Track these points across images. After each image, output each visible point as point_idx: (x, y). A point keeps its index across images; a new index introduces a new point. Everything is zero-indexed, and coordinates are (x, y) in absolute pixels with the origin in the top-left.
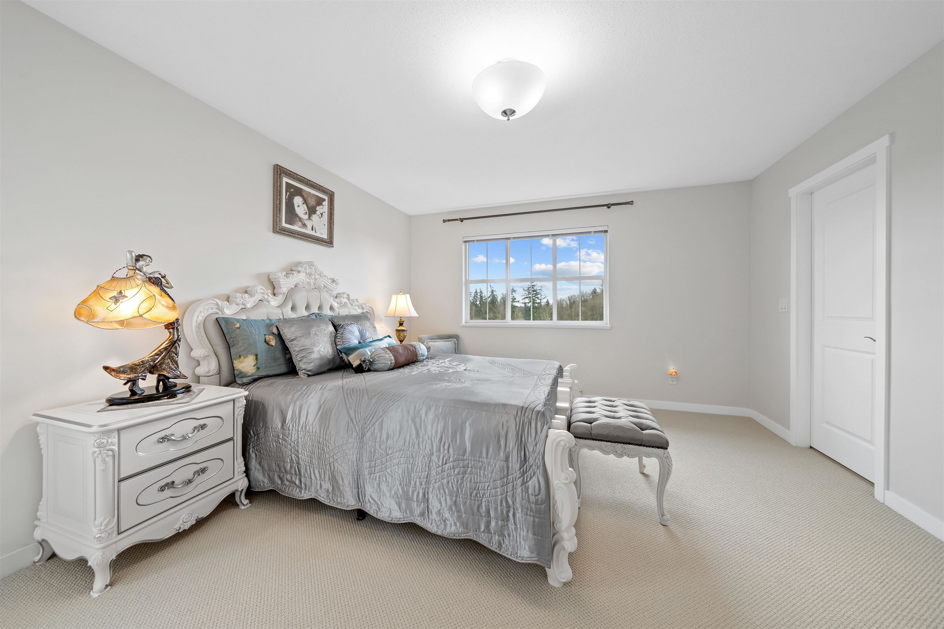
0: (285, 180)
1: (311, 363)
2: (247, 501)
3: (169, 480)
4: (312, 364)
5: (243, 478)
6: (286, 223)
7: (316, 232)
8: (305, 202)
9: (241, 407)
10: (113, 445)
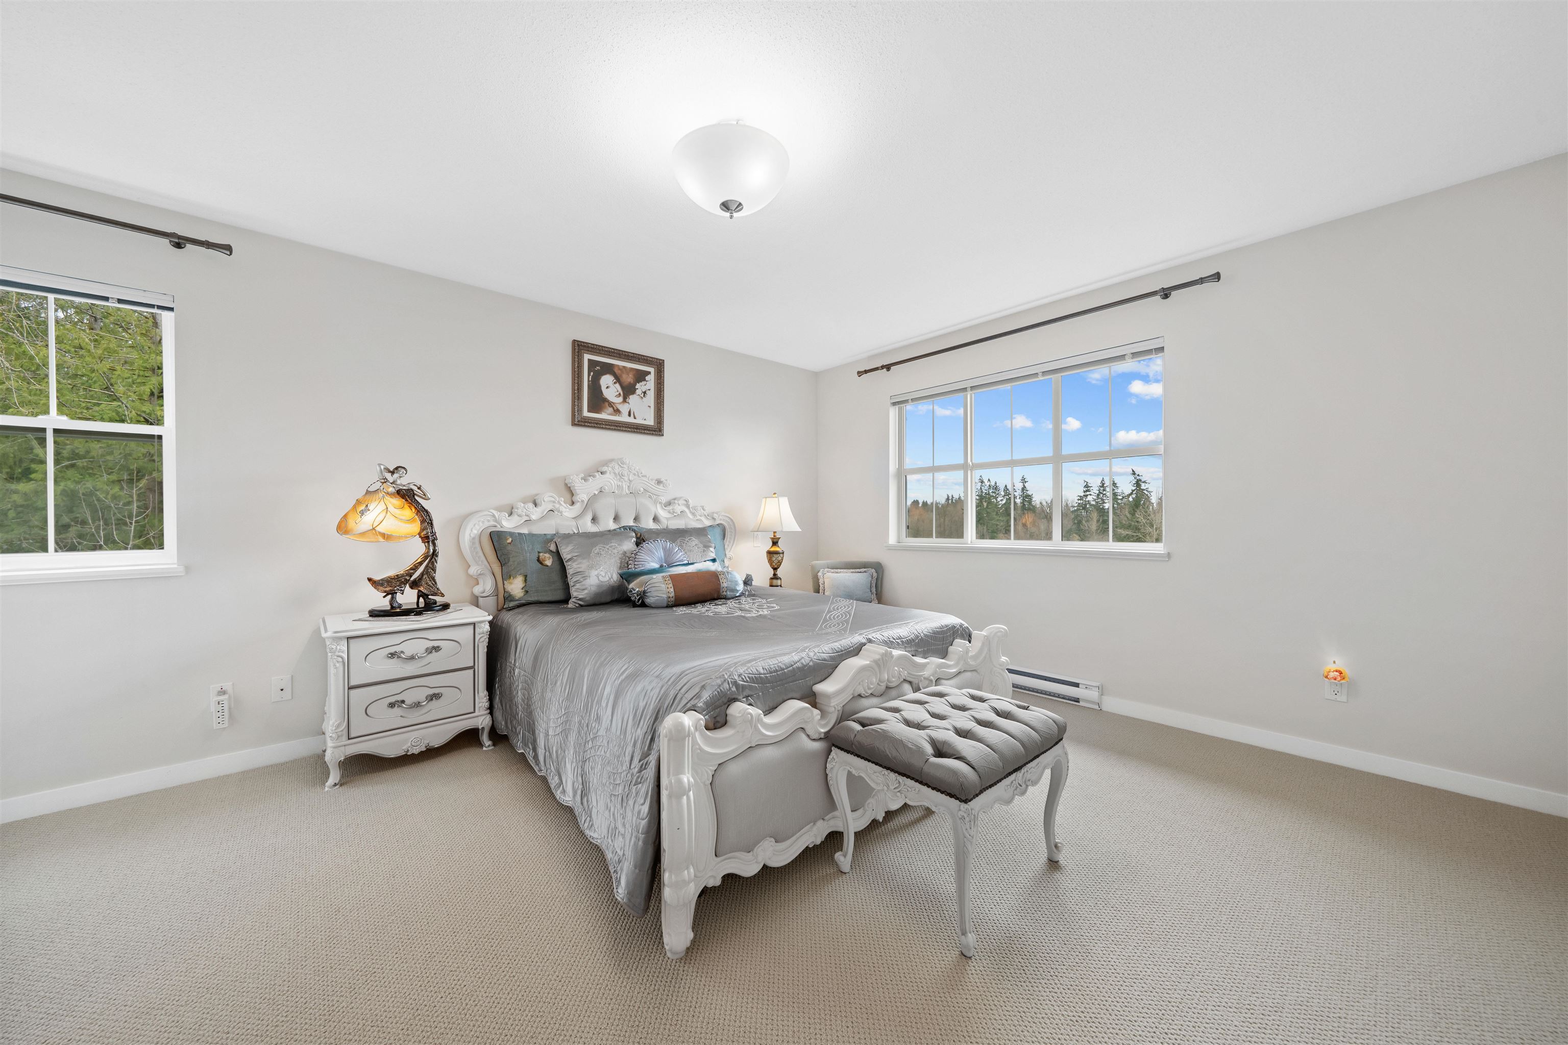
0: (587, 357)
1: (584, 590)
2: (490, 743)
3: (399, 698)
4: (586, 591)
5: (485, 715)
6: (589, 411)
7: (635, 418)
8: (618, 380)
9: (483, 633)
10: (342, 652)
